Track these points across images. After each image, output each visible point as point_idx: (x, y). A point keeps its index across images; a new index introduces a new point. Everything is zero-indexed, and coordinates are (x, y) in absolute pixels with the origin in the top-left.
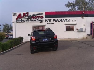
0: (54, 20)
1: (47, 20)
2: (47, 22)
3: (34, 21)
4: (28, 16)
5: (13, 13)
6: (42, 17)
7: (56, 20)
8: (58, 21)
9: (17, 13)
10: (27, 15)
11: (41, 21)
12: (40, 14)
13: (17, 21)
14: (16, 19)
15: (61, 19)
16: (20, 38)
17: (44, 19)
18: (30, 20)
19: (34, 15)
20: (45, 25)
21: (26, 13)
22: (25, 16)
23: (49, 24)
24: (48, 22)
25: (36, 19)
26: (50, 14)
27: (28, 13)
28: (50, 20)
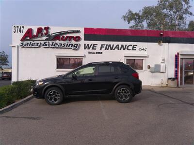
0: (102, 45)
1: (88, 45)
2: (89, 49)
3: (61, 47)
4: (47, 34)
5: (15, 27)
6: (78, 39)
7: (107, 45)
8: (111, 49)
9: (23, 27)
10: (45, 31)
11: (76, 47)
12: (74, 32)
13: (23, 45)
14: (22, 40)
15: (118, 45)
16: (29, 81)
17: (83, 42)
18: (51, 42)
19: (61, 33)
20: (84, 56)
21: (43, 28)
22: (42, 35)
23: (92, 53)
24: (91, 50)
25: (66, 42)
26: (96, 33)
27: (47, 29)
28: (94, 45)
